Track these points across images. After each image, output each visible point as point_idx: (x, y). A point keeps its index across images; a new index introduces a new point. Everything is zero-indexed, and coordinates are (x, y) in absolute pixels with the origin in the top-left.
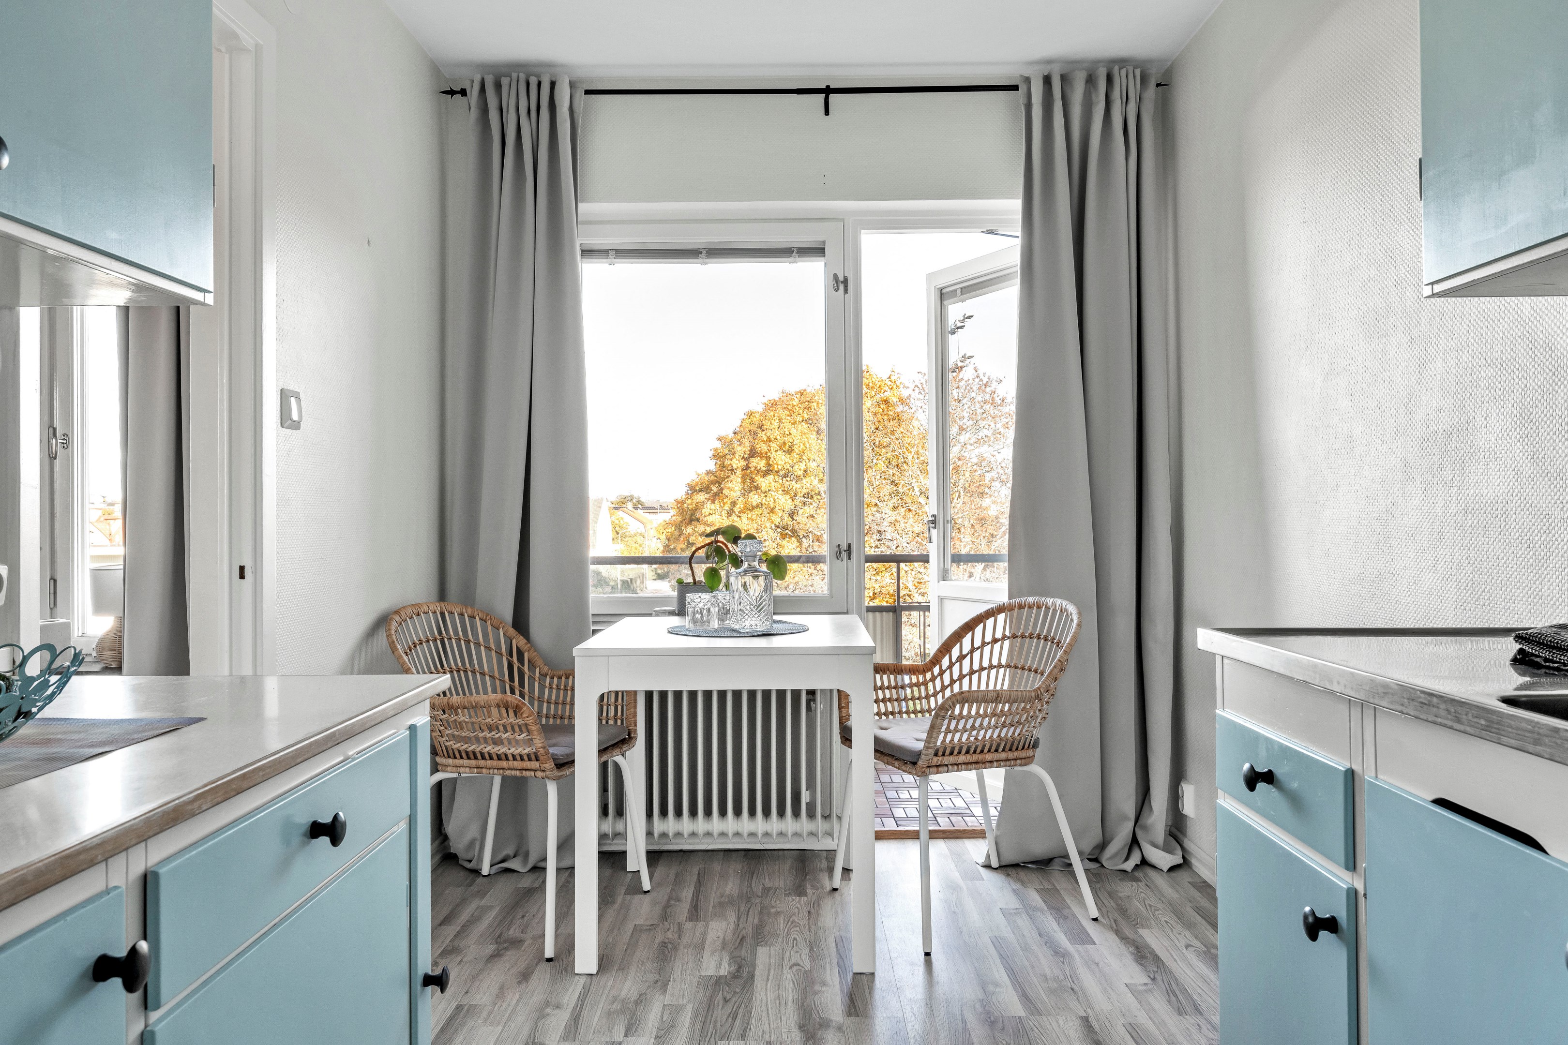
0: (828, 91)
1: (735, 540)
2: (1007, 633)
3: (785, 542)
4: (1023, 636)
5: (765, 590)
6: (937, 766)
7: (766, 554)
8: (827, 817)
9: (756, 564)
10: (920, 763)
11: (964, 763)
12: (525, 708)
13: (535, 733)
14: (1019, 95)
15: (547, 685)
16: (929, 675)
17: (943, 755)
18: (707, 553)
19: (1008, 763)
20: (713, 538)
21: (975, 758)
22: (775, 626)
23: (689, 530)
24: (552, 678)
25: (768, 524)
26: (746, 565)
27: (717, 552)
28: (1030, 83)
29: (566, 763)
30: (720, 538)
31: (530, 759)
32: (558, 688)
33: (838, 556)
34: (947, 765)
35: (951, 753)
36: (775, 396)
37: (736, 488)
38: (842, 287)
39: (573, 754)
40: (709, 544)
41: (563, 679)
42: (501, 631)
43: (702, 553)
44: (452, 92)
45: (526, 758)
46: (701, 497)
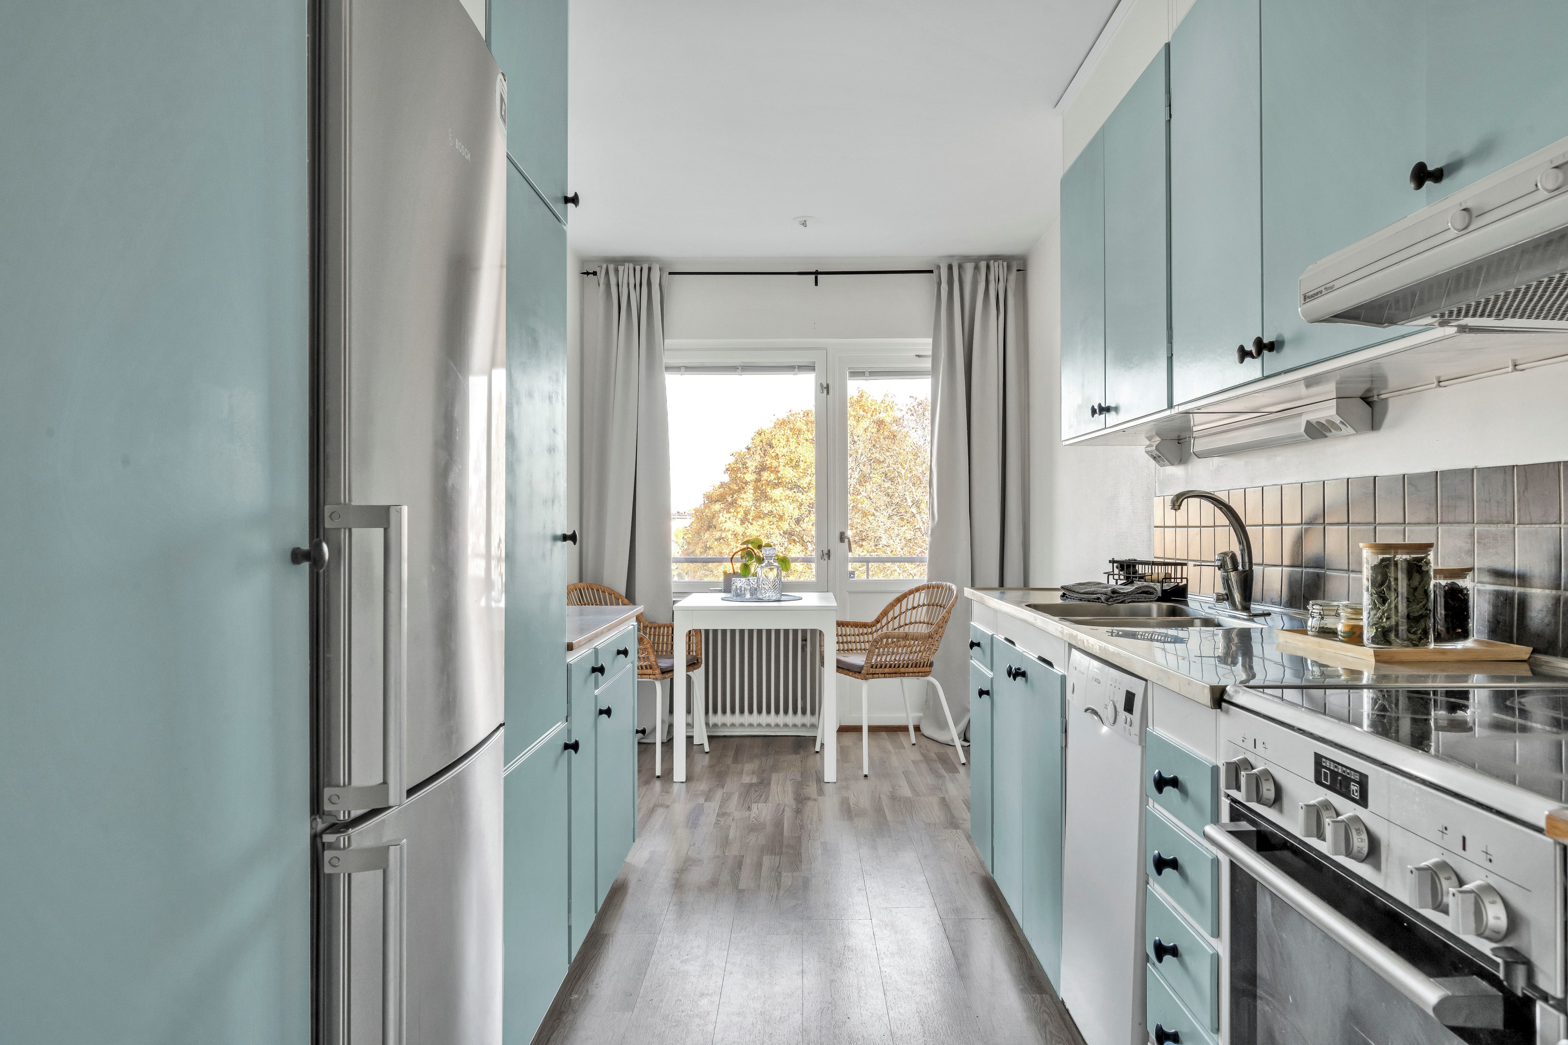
0: (817, 273)
1: (760, 547)
2: (925, 602)
3: (791, 546)
4: (933, 605)
5: (777, 576)
6: (873, 674)
7: (777, 556)
8: (813, 713)
9: (772, 561)
10: (863, 671)
11: (888, 673)
12: (645, 639)
13: (651, 653)
14: (934, 276)
15: (648, 632)
16: (874, 629)
17: (876, 668)
18: (741, 555)
19: (914, 674)
20: (745, 546)
21: (894, 670)
22: (783, 597)
23: (707, 535)
24: (651, 628)
25: (777, 531)
26: (766, 562)
27: (748, 554)
28: (940, 268)
29: (668, 671)
30: (750, 546)
31: (647, 668)
32: (655, 635)
33: (822, 557)
34: (878, 674)
35: (881, 667)
36: (783, 415)
37: (749, 499)
38: (825, 391)
39: (673, 666)
40: (744, 549)
41: (657, 629)
42: (620, 600)
43: (738, 556)
44: (588, 273)
45: (644, 668)
46: (717, 507)
